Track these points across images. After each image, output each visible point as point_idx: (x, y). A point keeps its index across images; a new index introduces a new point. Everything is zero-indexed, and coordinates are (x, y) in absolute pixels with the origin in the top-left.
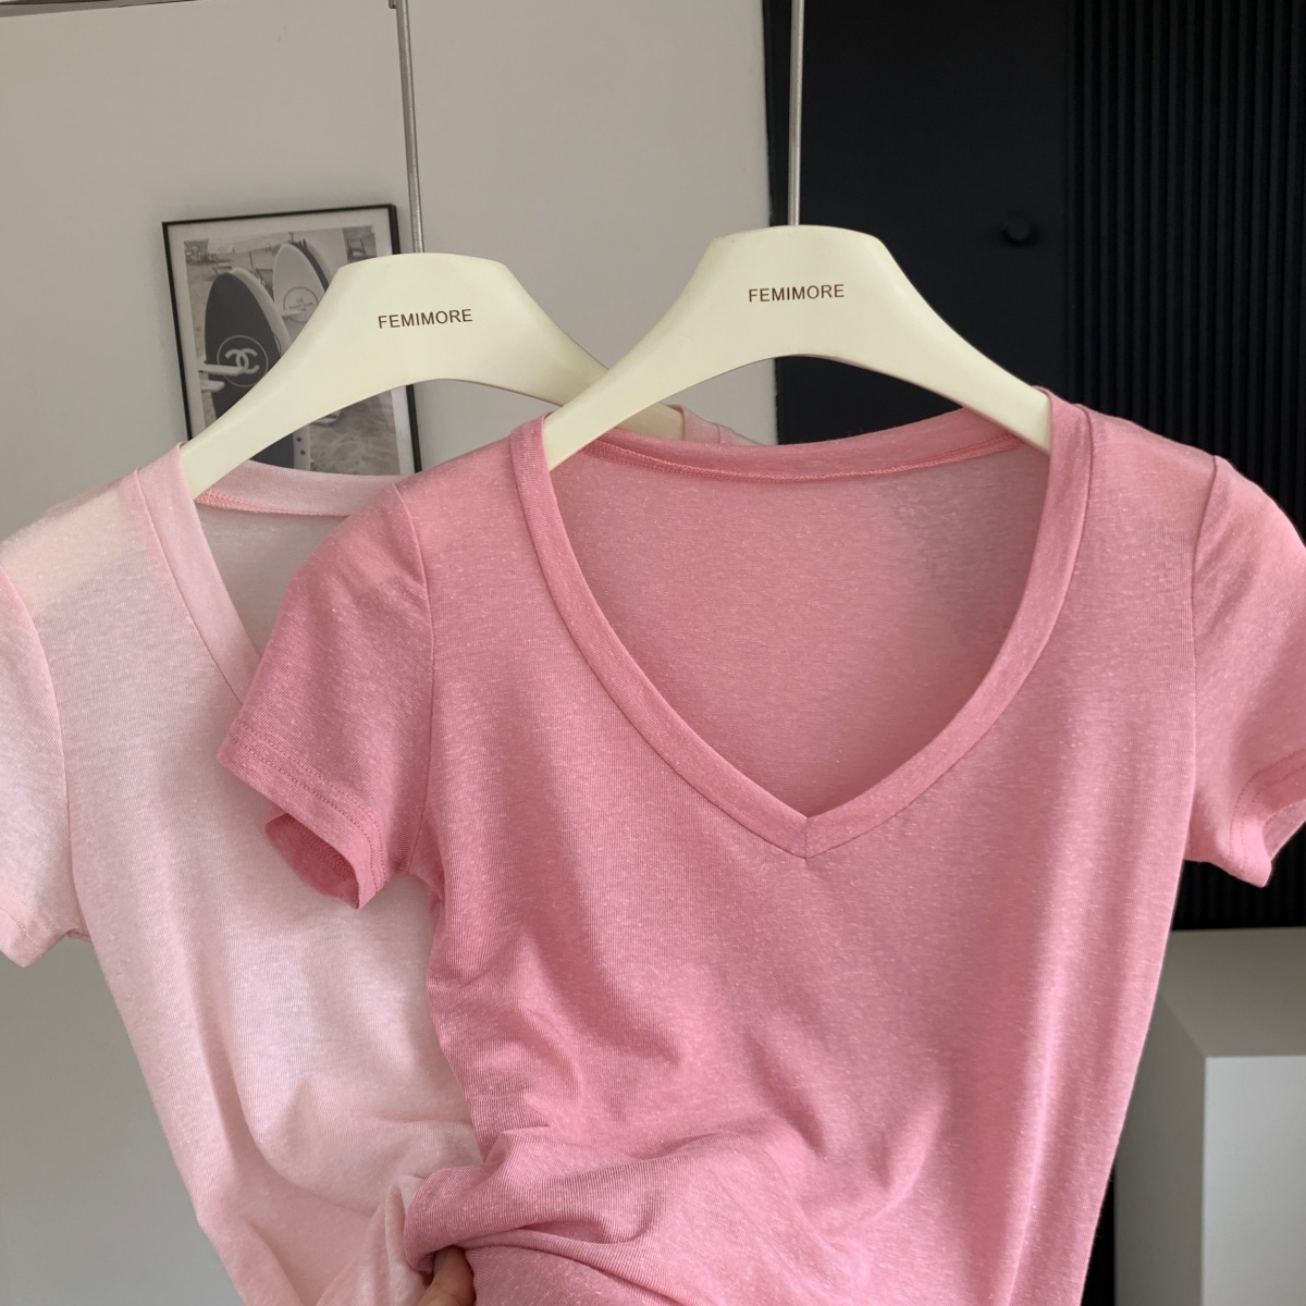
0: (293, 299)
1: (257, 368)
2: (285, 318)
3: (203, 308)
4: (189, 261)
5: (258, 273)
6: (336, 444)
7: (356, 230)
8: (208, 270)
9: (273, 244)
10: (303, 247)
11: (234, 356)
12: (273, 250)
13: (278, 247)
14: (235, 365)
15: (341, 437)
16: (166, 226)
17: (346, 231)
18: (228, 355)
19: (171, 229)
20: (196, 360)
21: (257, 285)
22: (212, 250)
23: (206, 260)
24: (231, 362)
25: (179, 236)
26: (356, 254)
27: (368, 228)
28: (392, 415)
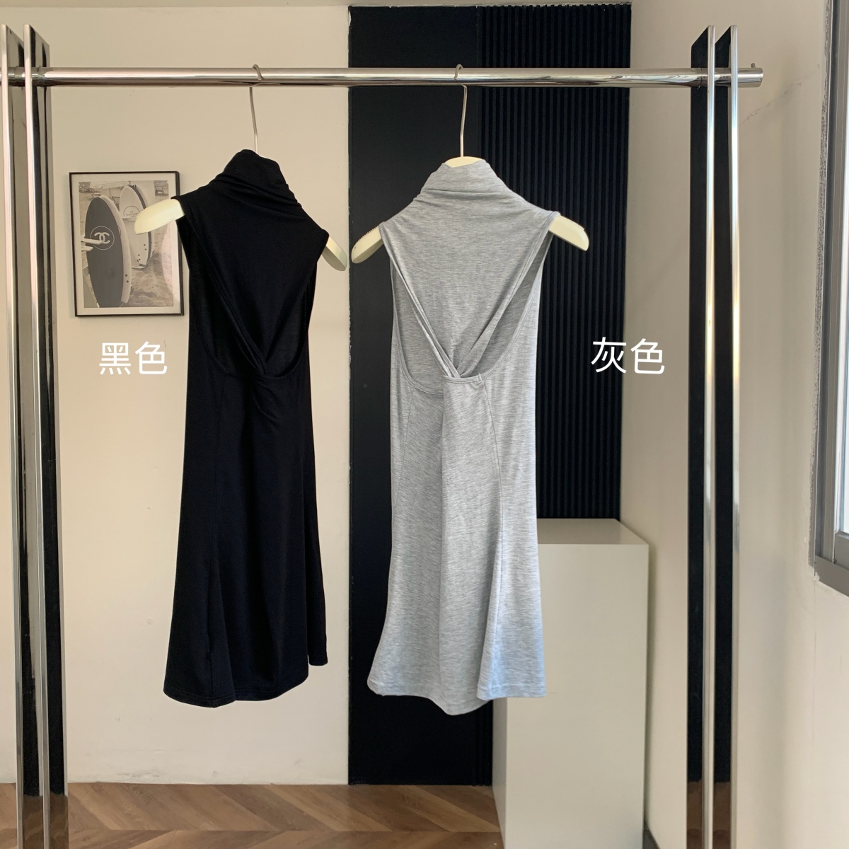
0: (128, 211)
1: (109, 241)
2: (123, 219)
3: (85, 212)
4: (80, 191)
5: (113, 198)
6: (144, 278)
7: (160, 182)
8: (89, 195)
9: (121, 186)
10: (134, 188)
11: (99, 235)
12: (121, 188)
13: (123, 187)
14: (99, 239)
15: (147, 275)
16: (71, 174)
17: (155, 182)
18: (95, 235)
19: (73, 176)
20: (80, 236)
21: (112, 204)
22: (92, 186)
23: (88, 191)
24: (97, 238)
25: (76, 179)
26: (159, 192)
27: (166, 181)
28: (171, 267)
